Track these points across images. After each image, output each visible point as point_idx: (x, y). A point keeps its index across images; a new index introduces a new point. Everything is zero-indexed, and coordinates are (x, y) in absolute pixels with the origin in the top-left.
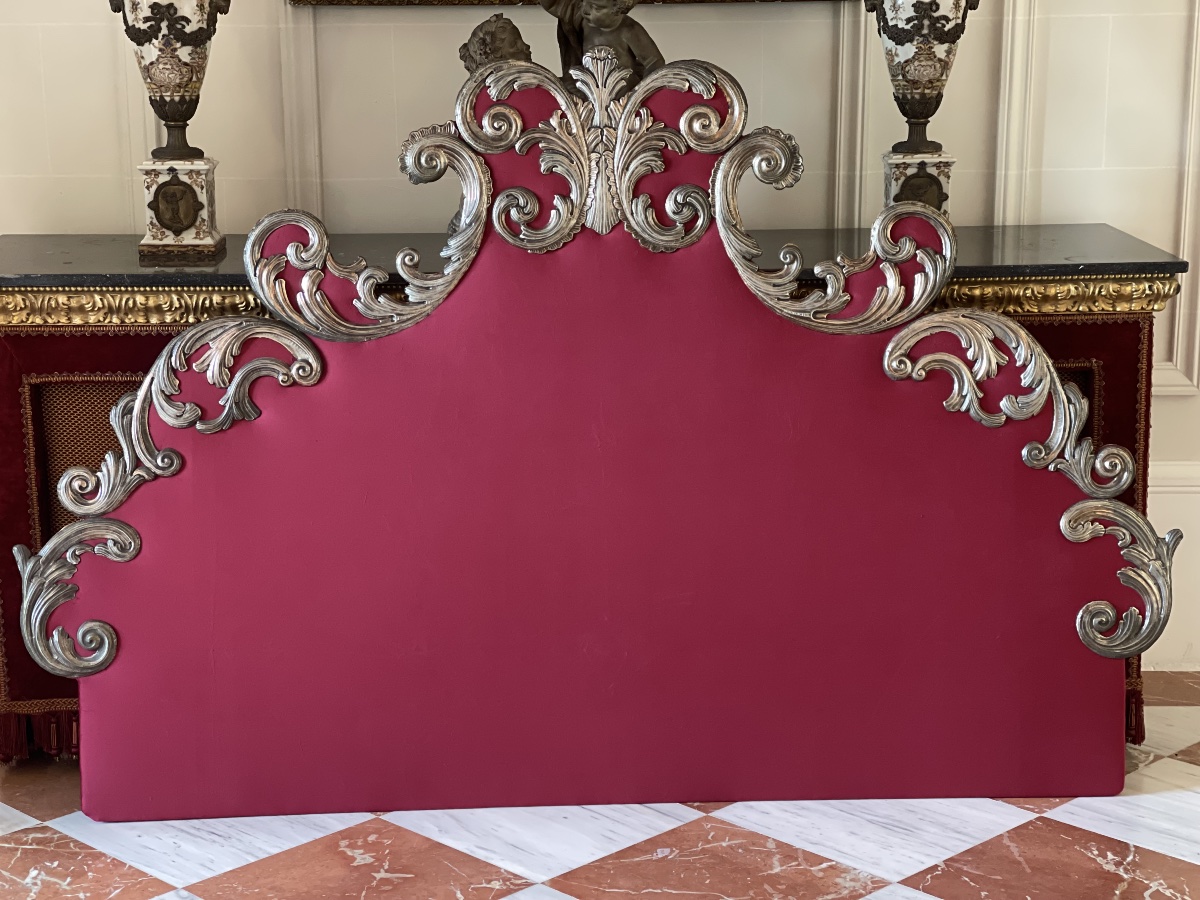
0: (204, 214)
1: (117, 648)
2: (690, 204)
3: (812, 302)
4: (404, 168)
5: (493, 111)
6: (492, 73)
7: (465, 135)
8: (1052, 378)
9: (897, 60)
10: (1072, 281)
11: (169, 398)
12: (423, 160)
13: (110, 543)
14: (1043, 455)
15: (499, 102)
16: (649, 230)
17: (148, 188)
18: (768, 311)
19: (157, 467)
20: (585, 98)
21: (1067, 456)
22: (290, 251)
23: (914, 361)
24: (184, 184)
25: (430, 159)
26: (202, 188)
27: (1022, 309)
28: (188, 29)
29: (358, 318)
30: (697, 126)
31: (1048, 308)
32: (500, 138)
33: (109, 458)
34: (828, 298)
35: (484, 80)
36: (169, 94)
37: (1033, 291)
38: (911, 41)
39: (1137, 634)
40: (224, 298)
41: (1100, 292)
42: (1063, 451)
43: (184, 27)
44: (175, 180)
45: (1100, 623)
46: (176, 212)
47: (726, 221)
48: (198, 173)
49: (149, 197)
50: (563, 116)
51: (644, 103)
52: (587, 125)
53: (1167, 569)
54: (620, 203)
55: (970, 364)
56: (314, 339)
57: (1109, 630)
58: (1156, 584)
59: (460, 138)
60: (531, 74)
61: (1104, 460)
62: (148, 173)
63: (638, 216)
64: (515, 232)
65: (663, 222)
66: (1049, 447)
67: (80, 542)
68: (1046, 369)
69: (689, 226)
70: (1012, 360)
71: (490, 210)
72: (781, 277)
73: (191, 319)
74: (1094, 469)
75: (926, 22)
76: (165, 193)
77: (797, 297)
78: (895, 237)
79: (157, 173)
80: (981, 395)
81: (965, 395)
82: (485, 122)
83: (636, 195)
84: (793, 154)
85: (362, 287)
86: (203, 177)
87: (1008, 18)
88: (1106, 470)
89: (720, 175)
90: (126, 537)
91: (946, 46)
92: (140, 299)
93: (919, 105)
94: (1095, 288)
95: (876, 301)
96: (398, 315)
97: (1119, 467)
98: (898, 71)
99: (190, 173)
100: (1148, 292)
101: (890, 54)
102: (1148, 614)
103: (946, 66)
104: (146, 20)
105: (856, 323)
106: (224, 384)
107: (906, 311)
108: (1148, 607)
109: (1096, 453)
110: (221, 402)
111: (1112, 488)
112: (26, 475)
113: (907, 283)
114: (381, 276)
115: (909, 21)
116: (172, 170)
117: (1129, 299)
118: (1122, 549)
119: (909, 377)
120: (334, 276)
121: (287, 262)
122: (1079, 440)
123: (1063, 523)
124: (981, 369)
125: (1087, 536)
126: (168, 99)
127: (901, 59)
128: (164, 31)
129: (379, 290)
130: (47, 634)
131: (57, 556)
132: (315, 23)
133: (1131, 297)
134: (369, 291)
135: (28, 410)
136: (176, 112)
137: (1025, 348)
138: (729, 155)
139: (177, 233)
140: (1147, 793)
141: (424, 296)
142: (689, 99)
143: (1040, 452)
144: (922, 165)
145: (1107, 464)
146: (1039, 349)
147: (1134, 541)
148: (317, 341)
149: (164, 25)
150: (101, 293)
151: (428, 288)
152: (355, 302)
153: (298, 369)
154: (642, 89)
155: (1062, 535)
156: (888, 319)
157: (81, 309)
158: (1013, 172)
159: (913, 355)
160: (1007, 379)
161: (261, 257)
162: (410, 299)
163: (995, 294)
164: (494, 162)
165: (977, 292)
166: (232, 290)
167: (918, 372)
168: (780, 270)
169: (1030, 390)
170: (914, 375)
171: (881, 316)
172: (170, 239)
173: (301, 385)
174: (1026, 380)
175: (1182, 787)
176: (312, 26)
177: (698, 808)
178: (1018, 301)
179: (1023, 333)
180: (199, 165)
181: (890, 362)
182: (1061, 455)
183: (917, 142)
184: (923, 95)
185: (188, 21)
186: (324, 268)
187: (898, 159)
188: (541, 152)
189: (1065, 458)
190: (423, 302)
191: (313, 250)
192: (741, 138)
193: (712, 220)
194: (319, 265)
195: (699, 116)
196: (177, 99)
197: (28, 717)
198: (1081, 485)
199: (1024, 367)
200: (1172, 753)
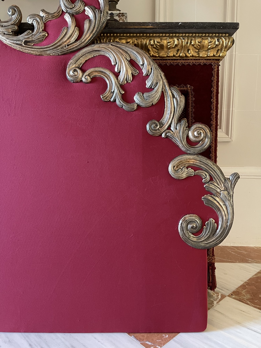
3: (24, 36)
8: (163, 82)
10: (176, 37)
14: (158, 127)
21: (172, 128)
23: (83, 71)
27: (149, 54)
31: (163, 54)
34: (34, 33)
37: (154, 42)
39: (214, 235)
41: (191, 42)
42: (170, 126)
45: (192, 227)
53: (231, 196)
55: (117, 75)
57: (198, 232)
58: (225, 205)
61: (194, 132)
66: (162, 123)
68: (160, 77)
70: (141, 72)
72: (7, 22)
74: (188, 137)
77: (17, 33)
80: (123, 92)
81: (113, 92)
88: (195, 137)
94: (188, 39)
95: (61, 35)
97: (202, 135)
100: (217, 43)
102: (220, 223)
105: (49, 47)
107: (78, 42)
108: (220, 219)
109: (189, 127)
111: (199, 148)
113: (79, 26)
117: (207, 48)
118: (205, 183)
119: (81, 81)
122: (179, 120)
123: (170, 168)
124: (123, 77)
125: (184, 176)
137: (147, 65)
140: (219, 327)
143: (157, 126)
144: (112, 15)
145: (196, 133)
147: (211, 179)
155: (170, 175)
156: (68, 45)
159: (83, 68)
167: (86, 78)
169: (151, 89)
170: (83, 79)
171: (63, 43)
174: (148, 84)
175: (239, 323)
181: (70, 74)
182: (169, 128)
183: (112, 9)
189: (171, 130)
198: (180, 146)
199: (148, 76)
200: (230, 292)
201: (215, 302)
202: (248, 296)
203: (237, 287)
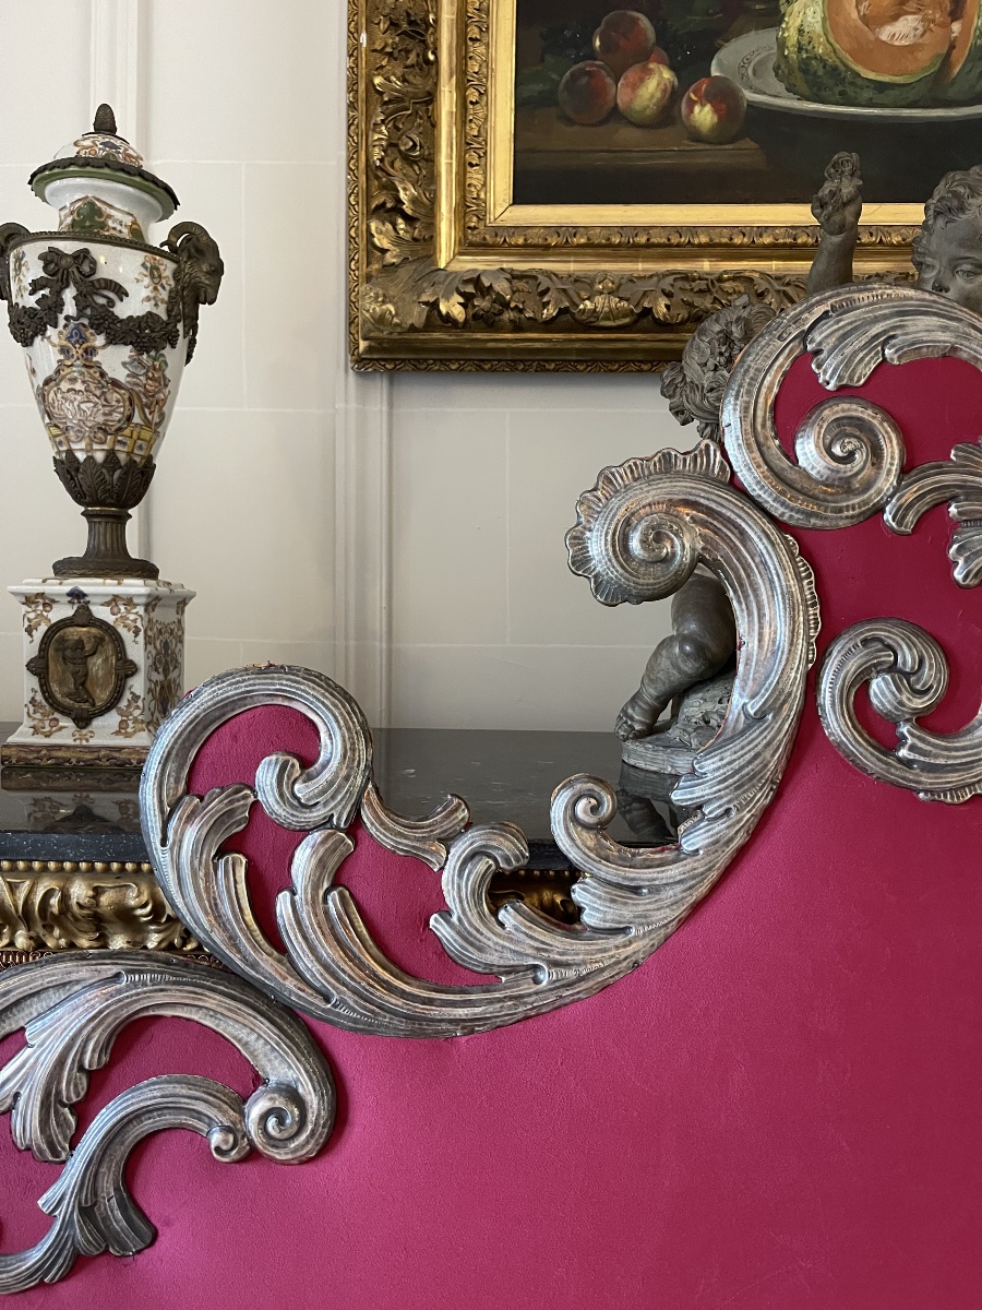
0: (138, 685)
4: (580, 562)
5: (830, 413)
6: (826, 315)
7: (747, 478)
12: (635, 544)
15: (845, 392)
17: (29, 631)
22: (266, 775)
24: (102, 624)
25: (657, 536)
26: (136, 633)
28: (124, 310)
29: (446, 972)
32: (846, 486)
35: (804, 337)
36: (82, 445)
40: (98, 892)
43: (111, 303)
44: (84, 617)
46: (82, 680)
48: (129, 601)
49: (30, 648)
56: (314, 1023)
59: (734, 485)
60: (935, 321)
62: (29, 600)
71: (812, 680)
73: (21, 941)
76: (63, 640)
79: (48, 602)
82: (807, 442)
85: (456, 881)
86: (141, 610)
96: (555, 964)
99: (114, 600)
104: (36, 286)
106: (55, 1153)
110: (44, 1202)
114: (509, 850)
116: (76, 595)
120: (380, 846)
121: (256, 804)
126: (81, 456)
128: (70, 308)
129: (501, 888)
132: (391, 405)
134: (476, 894)
136: (108, 488)
139: (83, 721)
141: (627, 913)
148: (322, 1030)
149: (69, 295)
151: (636, 890)
152: (435, 921)
153: (264, 1118)
161: (187, 791)
162: (588, 918)
164: (827, 551)
166: (123, 870)
172: (65, 734)
173: (272, 1159)
176: (385, 408)
180: (135, 587)
185: (121, 292)
186: (355, 826)
188: (954, 525)
190: (624, 930)
191: (326, 775)
194: (342, 818)
196: (100, 457)
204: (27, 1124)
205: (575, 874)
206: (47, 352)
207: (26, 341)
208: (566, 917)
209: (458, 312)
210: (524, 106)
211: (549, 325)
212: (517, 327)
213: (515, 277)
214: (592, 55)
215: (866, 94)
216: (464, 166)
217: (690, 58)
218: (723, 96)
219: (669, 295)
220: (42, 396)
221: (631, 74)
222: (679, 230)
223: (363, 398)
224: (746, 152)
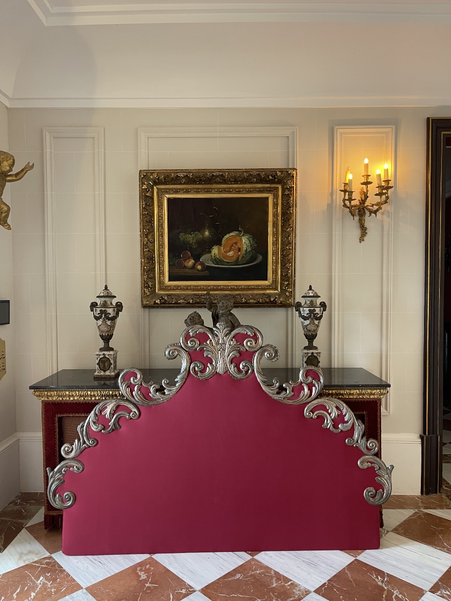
0: (112, 366)
1: (75, 500)
2: (247, 366)
3: (282, 395)
4: (165, 355)
5: (191, 339)
7: (183, 346)
8: (353, 418)
9: (304, 324)
10: (357, 389)
11: (94, 423)
12: (171, 353)
13: (75, 467)
15: (193, 337)
16: (235, 373)
17: (97, 359)
18: (270, 397)
19: (90, 444)
20: (217, 336)
21: (359, 442)
22: (132, 379)
23: (313, 413)
24: (107, 358)
25: (173, 353)
26: (112, 359)
27: (344, 397)
28: (110, 316)
29: (150, 399)
30: (249, 344)
31: (351, 397)
32: (193, 347)
33: (76, 441)
34: (287, 394)
37: (346, 392)
38: (308, 319)
39: (382, 498)
40: (113, 392)
41: (366, 392)
44: (105, 357)
45: (371, 494)
46: (104, 366)
47: (257, 371)
48: (111, 355)
49: (97, 361)
50: (211, 341)
51: (234, 337)
52: (218, 343)
53: (390, 478)
54: (227, 365)
55: (330, 414)
57: (374, 497)
58: (387, 482)
59: (182, 347)
61: (370, 443)
62: (97, 355)
63: (232, 369)
64: (197, 374)
65: (239, 371)
66: (353, 439)
67: (66, 467)
68: (352, 416)
69: (247, 372)
70: (342, 413)
71: (189, 367)
72: (273, 387)
73: (104, 399)
74: (367, 446)
75: (312, 315)
76: (102, 360)
77: (278, 393)
78: (306, 376)
79: (100, 355)
80: (333, 423)
81: (328, 424)
82: (189, 342)
83: (231, 363)
84: (276, 352)
85: (152, 390)
86: (113, 356)
87: (333, 313)
88: (371, 447)
89: (255, 358)
90: (80, 466)
91: (318, 321)
92: (89, 393)
93: (311, 337)
94: (364, 391)
95: (302, 394)
96: (162, 398)
97: (374, 446)
98: (305, 327)
99: (109, 355)
100: (379, 392)
101: (302, 323)
102: (385, 491)
103: (318, 326)
104: (99, 314)
105: (296, 401)
106: (111, 419)
107: (310, 398)
108: (385, 489)
109: (367, 441)
110: (109, 424)
111: (372, 452)
112: (55, 444)
113: (310, 390)
114: (158, 387)
115: (307, 314)
116: (104, 354)
117: (374, 394)
118: (376, 471)
119: (312, 418)
120: (144, 386)
121: (131, 382)
122: (362, 437)
123: (359, 463)
124: (333, 415)
125: (366, 467)
126: (103, 334)
127: (306, 324)
128: (103, 317)
129: (157, 391)
130: (54, 495)
131: (59, 471)
132: (149, 313)
133: (375, 394)
134: (154, 391)
135: (57, 425)
136: (107, 338)
137: (345, 409)
138: (258, 352)
139: (105, 371)
140: (387, 547)
141: (170, 392)
142: (247, 336)
143: (351, 441)
144: (312, 353)
145: (371, 445)
146: (349, 410)
147: (380, 468)
148: (138, 406)
149: (103, 315)
150: (78, 391)
151: (171, 390)
152: (150, 394)
153: (132, 414)
154: (233, 333)
155: (359, 467)
156: (305, 400)
157: (73, 396)
158: (336, 353)
159: (313, 411)
160: (340, 419)
161: (123, 381)
162: (166, 393)
163: (336, 392)
164: (191, 353)
165: (331, 392)
167: (314, 416)
168: (273, 385)
169: (347, 422)
171: (303, 399)
172: (102, 373)
173: (133, 419)
174: (346, 419)
175: (397, 545)
177: (250, 554)
178: (342, 395)
179: (344, 405)
180: (112, 353)
181: (306, 413)
182: (357, 442)
183: (310, 346)
184: (312, 334)
185: (110, 314)
186: (141, 384)
187: (306, 351)
188: (204, 351)
190: (170, 394)
191: (138, 379)
192: (261, 347)
193: (254, 371)
194: (140, 383)
195: (249, 341)
196: (107, 335)
197: (53, 516)
198: (363, 451)
199: (345, 415)
200: (391, 529)
201: (383, 535)
202: (403, 531)
203: (396, 526)
204: (107, 416)
205: (165, 389)
206: (100, 322)
207: (97, 320)
208: (164, 393)
209: (159, 302)
210: (170, 266)
211: (174, 304)
212: (168, 304)
213: (168, 295)
214: (181, 258)
215: (225, 264)
216: (160, 277)
217: (197, 258)
218: (202, 264)
219: (192, 299)
220: (99, 327)
221: (187, 261)
222: (195, 286)
223: (144, 312)
224: (206, 273)
